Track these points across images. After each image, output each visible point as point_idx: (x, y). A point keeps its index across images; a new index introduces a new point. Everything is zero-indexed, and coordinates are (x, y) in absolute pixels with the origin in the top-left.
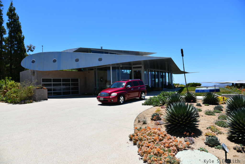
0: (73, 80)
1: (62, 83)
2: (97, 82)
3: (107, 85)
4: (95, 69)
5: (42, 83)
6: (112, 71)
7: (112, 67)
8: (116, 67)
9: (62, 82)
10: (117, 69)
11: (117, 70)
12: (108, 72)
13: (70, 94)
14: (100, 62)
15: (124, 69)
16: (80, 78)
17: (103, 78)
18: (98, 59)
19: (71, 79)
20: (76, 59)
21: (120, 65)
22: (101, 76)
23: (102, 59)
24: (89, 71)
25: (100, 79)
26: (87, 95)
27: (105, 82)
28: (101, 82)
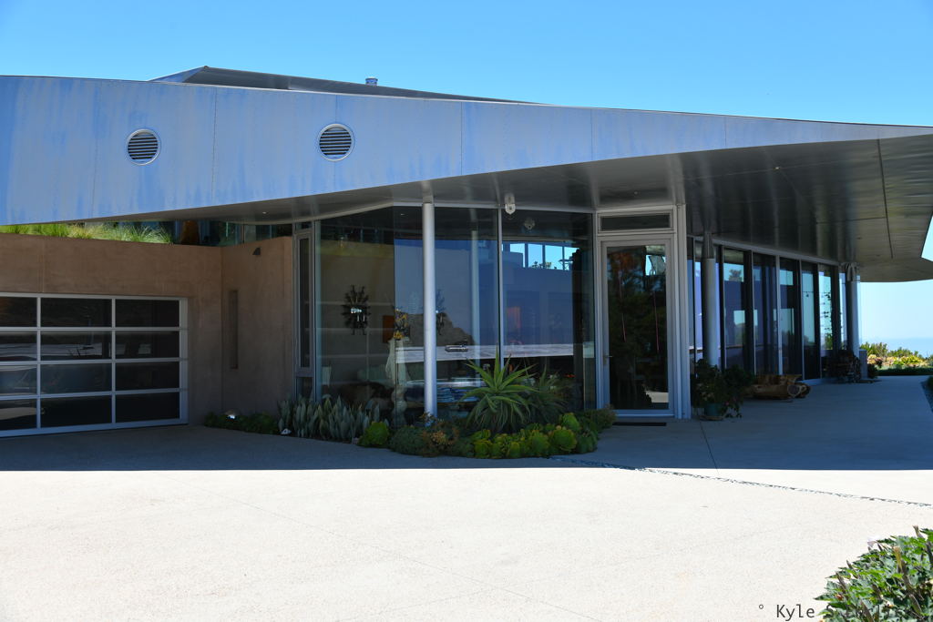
0: (130, 312)
1: (39, 330)
2: (317, 331)
3: (392, 354)
4: (305, 225)
6: (437, 246)
7: (438, 212)
8: (467, 209)
9: (43, 325)
10: (474, 233)
11: (475, 243)
12: (401, 251)
13: (110, 421)
14: (330, 159)
15: (527, 239)
16: (190, 299)
17: (364, 296)
18: (320, 135)
19: (117, 301)
20: (131, 136)
21: (498, 197)
22: (353, 287)
23: (352, 142)
24: (257, 244)
25: (345, 306)
26: (238, 429)
27: (384, 327)
28: (347, 330)
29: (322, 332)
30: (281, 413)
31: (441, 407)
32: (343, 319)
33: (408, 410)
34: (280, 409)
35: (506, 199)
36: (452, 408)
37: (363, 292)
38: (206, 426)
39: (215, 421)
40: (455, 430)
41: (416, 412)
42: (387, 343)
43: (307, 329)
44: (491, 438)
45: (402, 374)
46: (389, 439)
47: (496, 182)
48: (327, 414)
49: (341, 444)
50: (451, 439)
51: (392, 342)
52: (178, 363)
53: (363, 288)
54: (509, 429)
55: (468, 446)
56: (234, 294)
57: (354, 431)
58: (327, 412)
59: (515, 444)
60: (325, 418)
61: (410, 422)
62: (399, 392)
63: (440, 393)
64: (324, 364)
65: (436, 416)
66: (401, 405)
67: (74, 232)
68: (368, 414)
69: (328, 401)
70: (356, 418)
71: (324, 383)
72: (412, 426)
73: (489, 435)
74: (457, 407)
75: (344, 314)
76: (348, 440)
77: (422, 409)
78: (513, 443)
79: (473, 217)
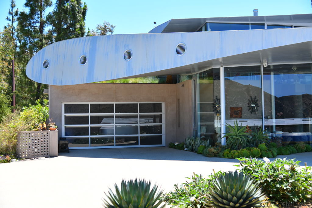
1: (115, 114)
2: (198, 114)
5: (63, 114)
9: (116, 112)
13: (138, 144)
14: (179, 55)
16: (165, 102)
18: (176, 47)
19: (140, 104)
20: (125, 52)
21: (261, 61)
23: (186, 49)
24: (183, 83)
25: (213, 104)
26: (175, 148)
35: (264, 61)
38: (170, 147)
40: (219, 148)
52: (161, 125)
55: (222, 154)
56: (179, 100)
68: (204, 143)
73: (230, 150)
75: (213, 107)
78: (236, 153)
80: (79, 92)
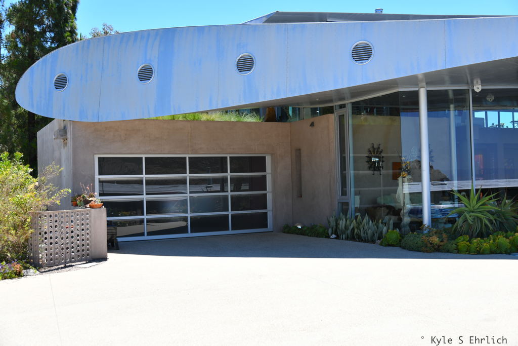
0: (240, 163)
1: (188, 176)
2: (351, 173)
3: (400, 187)
5: (97, 177)
6: (429, 116)
7: (429, 94)
9: (190, 173)
10: (452, 106)
11: (453, 113)
12: (405, 120)
15: (487, 108)
16: (272, 155)
17: (380, 150)
18: (352, 49)
19: (230, 157)
20: (238, 58)
21: (469, 81)
22: (373, 144)
23: (373, 51)
24: (312, 120)
25: (368, 157)
26: (304, 235)
27: (393, 169)
28: (370, 172)
29: (354, 174)
30: (329, 225)
31: (434, 220)
32: (367, 165)
33: (411, 223)
34: (329, 222)
35: (475, 82)
36: (440, 221)
37: (379, 148)
38: (284, 232)
39: (289, 229)
40: (444, 235)
41: (417, 225)
42: (397, 180)
43: (344, 172)
44: (470, 241)
45: (407, 200)
46: (400, 241)
47: (467, 71)
48: (359, 225)
49: (368, 244)
50: (441, 241)
51: (400, 179)
52: (266, 194)
53: (379, 144)
54: (481, 235)
55: (454, 246)
56: (299, 151)
57: (377, 236)
58: (359, 224)
59: (486, 245)
60: (358, 228)
61: (413, 230)
62: (405, 211)
63: (433, 212)
64: (356, 194)
65: (430, 227)
66: (407, 220)
67: (204, 117)
68: (385, 225)
69: (359, 217)
70: (378, 228)
71: (356, 206)
72: (415, 233)
73: (468, 239)
74: (444, 220)
75: (367, 162)
76: (373, 242)
77: (421, 223)
78: (485, 244)
79: (451, 96)
80: (126, 134)
